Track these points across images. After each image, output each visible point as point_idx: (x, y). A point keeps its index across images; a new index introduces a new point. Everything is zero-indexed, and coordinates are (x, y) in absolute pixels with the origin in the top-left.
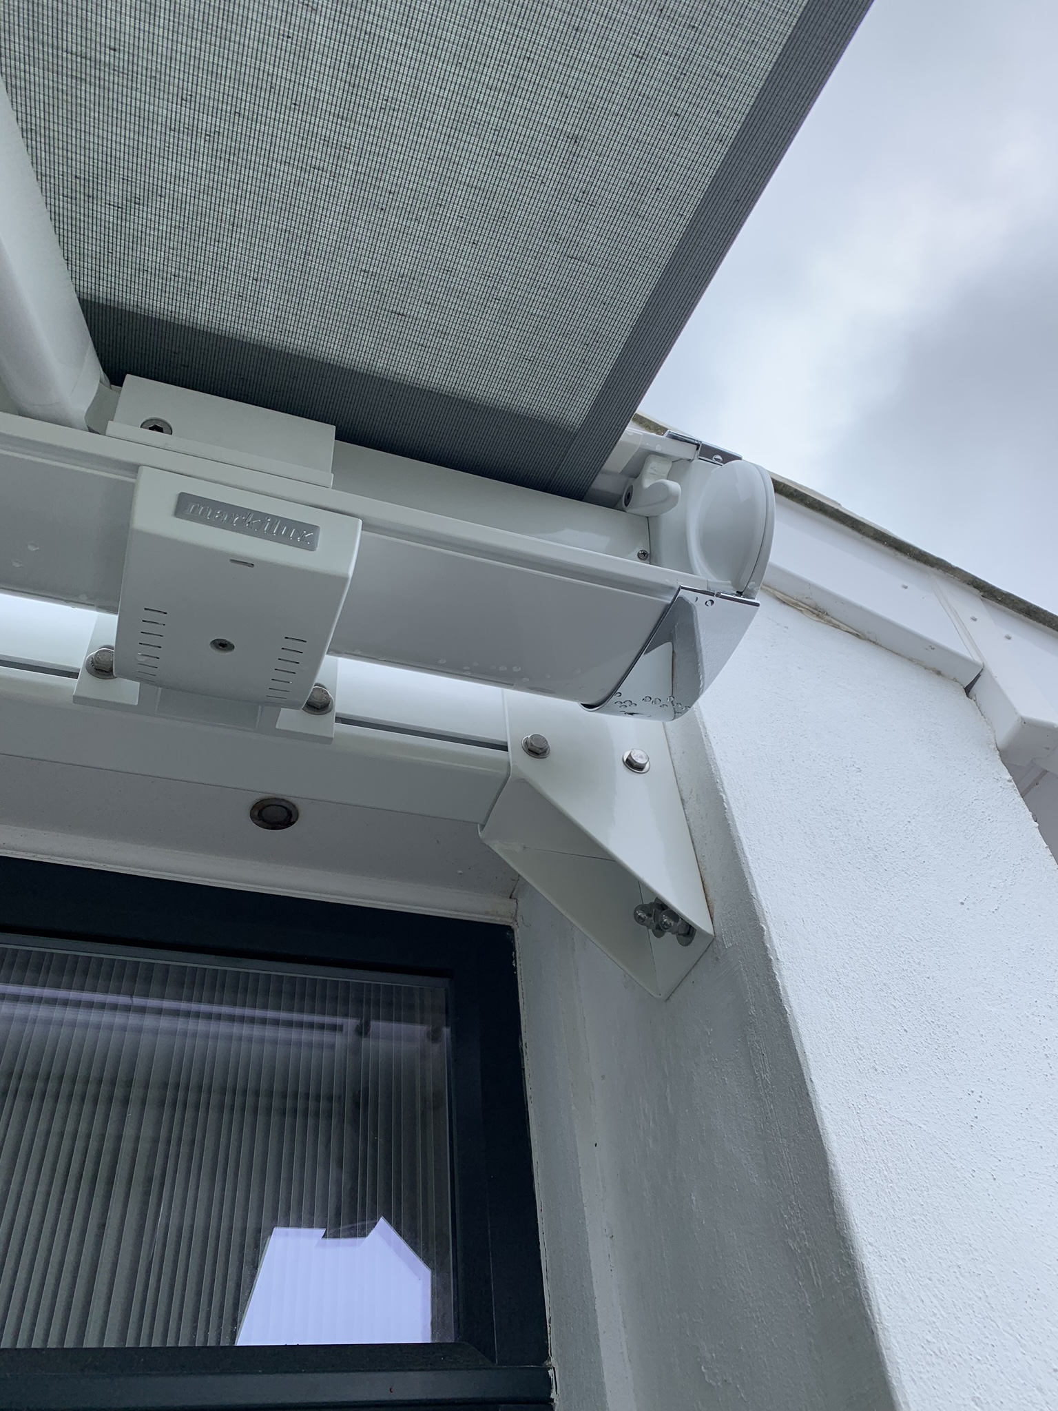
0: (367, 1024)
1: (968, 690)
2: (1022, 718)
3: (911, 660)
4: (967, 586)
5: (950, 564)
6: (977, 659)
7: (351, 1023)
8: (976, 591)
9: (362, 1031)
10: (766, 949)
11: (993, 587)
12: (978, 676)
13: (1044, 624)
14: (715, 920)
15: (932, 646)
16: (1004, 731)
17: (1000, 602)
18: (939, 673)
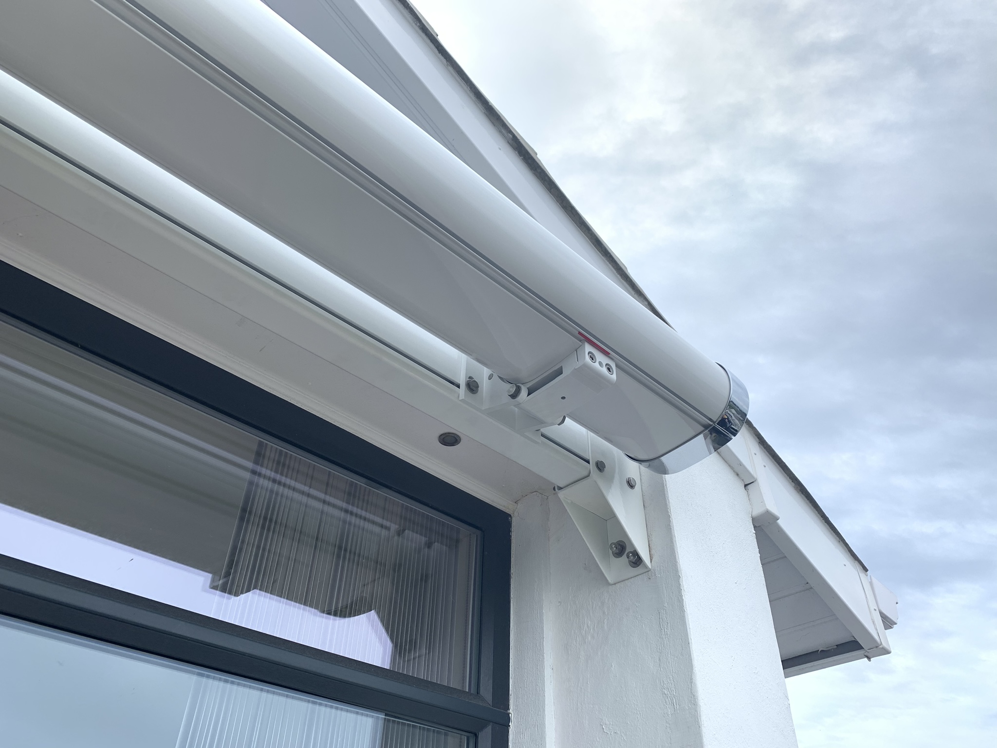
0: (404, 530)
1: (746, 486)
2: (767, 509)
3: (730, 466)
4: (755, 436)
5: (753, 425)
6: (755, 476)
7: (394, 527)
8: (758, 439)
9: (400, 533)
10: (680, 585)
11: (765, 441)
12: (753, 482)
13: (777, 463)
14: (652, 562)
15: (741, 464)
16: (758, 511)
17: (765, 448)
18: (738, 475)
